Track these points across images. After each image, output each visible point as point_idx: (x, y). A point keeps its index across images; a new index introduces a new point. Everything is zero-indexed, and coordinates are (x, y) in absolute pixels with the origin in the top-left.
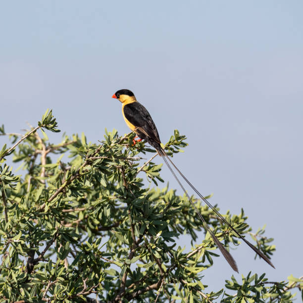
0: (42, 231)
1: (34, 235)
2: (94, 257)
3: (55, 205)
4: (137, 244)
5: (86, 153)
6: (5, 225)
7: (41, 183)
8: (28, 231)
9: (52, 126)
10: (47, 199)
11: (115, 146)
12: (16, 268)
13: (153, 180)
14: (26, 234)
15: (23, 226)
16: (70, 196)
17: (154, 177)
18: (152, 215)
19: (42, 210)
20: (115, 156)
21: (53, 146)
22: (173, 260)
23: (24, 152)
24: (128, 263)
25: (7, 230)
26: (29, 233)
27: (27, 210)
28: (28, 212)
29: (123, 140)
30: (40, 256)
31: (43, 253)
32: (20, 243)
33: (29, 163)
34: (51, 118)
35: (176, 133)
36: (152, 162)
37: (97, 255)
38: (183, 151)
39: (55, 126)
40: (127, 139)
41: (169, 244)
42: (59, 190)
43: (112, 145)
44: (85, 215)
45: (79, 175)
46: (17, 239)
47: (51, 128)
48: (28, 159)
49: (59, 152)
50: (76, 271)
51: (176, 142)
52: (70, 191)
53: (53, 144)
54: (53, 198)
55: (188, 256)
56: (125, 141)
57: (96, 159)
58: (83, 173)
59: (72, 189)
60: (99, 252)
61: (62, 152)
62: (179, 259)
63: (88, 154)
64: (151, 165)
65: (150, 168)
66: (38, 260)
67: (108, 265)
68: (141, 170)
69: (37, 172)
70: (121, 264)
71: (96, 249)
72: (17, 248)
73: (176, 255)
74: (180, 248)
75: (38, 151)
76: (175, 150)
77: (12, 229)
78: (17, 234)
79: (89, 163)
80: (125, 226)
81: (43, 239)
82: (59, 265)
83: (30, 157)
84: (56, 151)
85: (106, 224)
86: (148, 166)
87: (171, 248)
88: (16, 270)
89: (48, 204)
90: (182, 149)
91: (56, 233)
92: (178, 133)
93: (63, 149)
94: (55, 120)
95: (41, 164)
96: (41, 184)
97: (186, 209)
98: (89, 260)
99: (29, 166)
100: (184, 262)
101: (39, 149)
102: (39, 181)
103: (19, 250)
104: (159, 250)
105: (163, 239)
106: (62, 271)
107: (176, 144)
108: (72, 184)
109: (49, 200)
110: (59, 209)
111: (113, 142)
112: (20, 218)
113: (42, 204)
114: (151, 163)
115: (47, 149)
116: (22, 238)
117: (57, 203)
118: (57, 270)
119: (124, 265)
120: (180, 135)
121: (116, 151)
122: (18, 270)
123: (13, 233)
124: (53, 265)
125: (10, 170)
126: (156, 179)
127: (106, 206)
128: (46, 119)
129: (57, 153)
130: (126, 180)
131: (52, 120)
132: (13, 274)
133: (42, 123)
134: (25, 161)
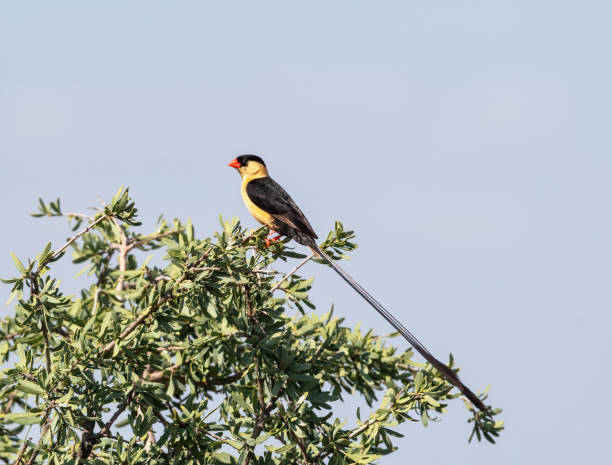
0: (109, 388)
1: (94, 396)
2: (194, 433)
3: (131, 344)
4: (267, 412)
5: (185, 261)
6: (45, 377)
7: (117, 300)
8: (84, 388)
9: (128, 214)
10: (118, 334)
11: (234, 250)
12: (61, 449)
13: (297, 304)
14: (80, 393)
15: (75, 380)
16: (156, 331)
17: (299, 299)
18: (292, 364)
19: (109, 353)
20: (233, 267)
21: (140, 238)
22: (325, 441)
23: (91, 247)
24: (252, 444)
25: (49, 386)
26: (85, 392)
27: (82, 355)
28: (84, 358)
29: (248, 239)
30: (104, 429)
31: (109, 425)
32: (69, 408)
33: (98, 266)
34: (127, 201)
35: (338, 227)
36: (297, 274)
37: (200, 429)
38: (348, 258)
39: (132, 215)
40: (254, 239)
41: (321, 413)
42: (138, 320)
43: (228, 248)
44: (185, 358)
45: (172, 297)
46: (64, 401)
47: (127, 219)
48: (97, 258)
49: (149, 247)
50: (163, 455)
51: (337, 241)
52: (156, 322)
53: (139, 235)
54: (128, 333)
55: (351, 435)
56: (251, 241)
57: (201, 272)
58: (178, 295)
59: (160, 318)
60: (203, 424)
61: (155, 247)
62: (336, 439)
63: (188, 263)
64: (295, 280)
65: (292, 284)
66: (100, 435)
67: (218, 446)
68: (278, 288)
69: (111, 281)
70: (240, 445)
71: (198, 420)
72: (65, 416)
73: (331, 433)
74: (337, 421)
75: (114, 245)
76: (336, 254)
77: (57, 383)
78: (67, 391)
79: (189, 277)
80: (247, 381)
81: (110, 401)
82: (135, 445)
83: (101, 254)
84: (146, 247)
85: (220, 374)
86: (290, 280)
87: (324, 420)
88: (60, 453)
89: (118, 343)
90: (346, 254)
91: (131, 392)
92: (342, 226)
93: (156, 243)
94: (133, 204)
95: (118, 268)
96: (116, 302)
97: (356, 353)
98: (185, 438)
99: (98, 269)
100: (344, 445)
101: (116, 242)
102: (113, 297)
103: (68, 420)
104: (303, 424)
105: (310, 405)
106: (138, 455)
107: (337, 245)
108: (160, 310)
109: (121, 336)
110: (138, 351)
111: (231, 242)
112: (70, 366)
113: (109, 341)
114: (294, 276)
115: (128, 244)
116: (73, 400)
117: (136, 340)
118: (130, 454)
119: (244, 447)
120: (346, 230)
121: (235, 258)
122: (65, 453)
123: (58, 391)
124: (125, 445)
125: (56, 286)
126: (301, 303)
127: (217, 347)
128: (118, 203)
129: (147, 250)
130: (251, 305)
131: (128, 205)
132: (56, 460)
133: (111, 209)
134: (93, 261)
